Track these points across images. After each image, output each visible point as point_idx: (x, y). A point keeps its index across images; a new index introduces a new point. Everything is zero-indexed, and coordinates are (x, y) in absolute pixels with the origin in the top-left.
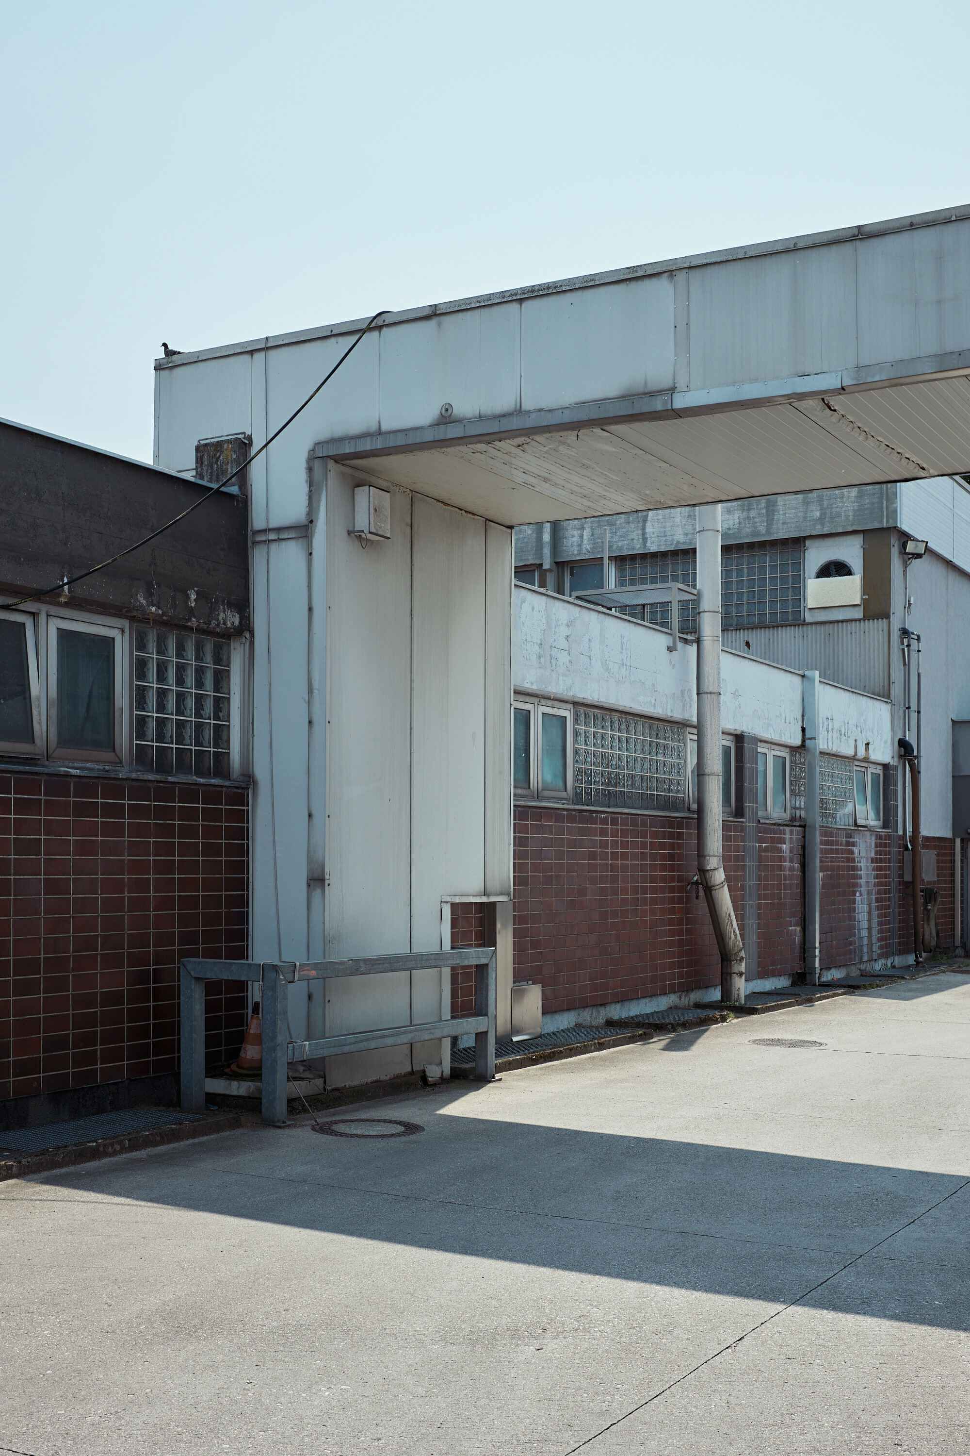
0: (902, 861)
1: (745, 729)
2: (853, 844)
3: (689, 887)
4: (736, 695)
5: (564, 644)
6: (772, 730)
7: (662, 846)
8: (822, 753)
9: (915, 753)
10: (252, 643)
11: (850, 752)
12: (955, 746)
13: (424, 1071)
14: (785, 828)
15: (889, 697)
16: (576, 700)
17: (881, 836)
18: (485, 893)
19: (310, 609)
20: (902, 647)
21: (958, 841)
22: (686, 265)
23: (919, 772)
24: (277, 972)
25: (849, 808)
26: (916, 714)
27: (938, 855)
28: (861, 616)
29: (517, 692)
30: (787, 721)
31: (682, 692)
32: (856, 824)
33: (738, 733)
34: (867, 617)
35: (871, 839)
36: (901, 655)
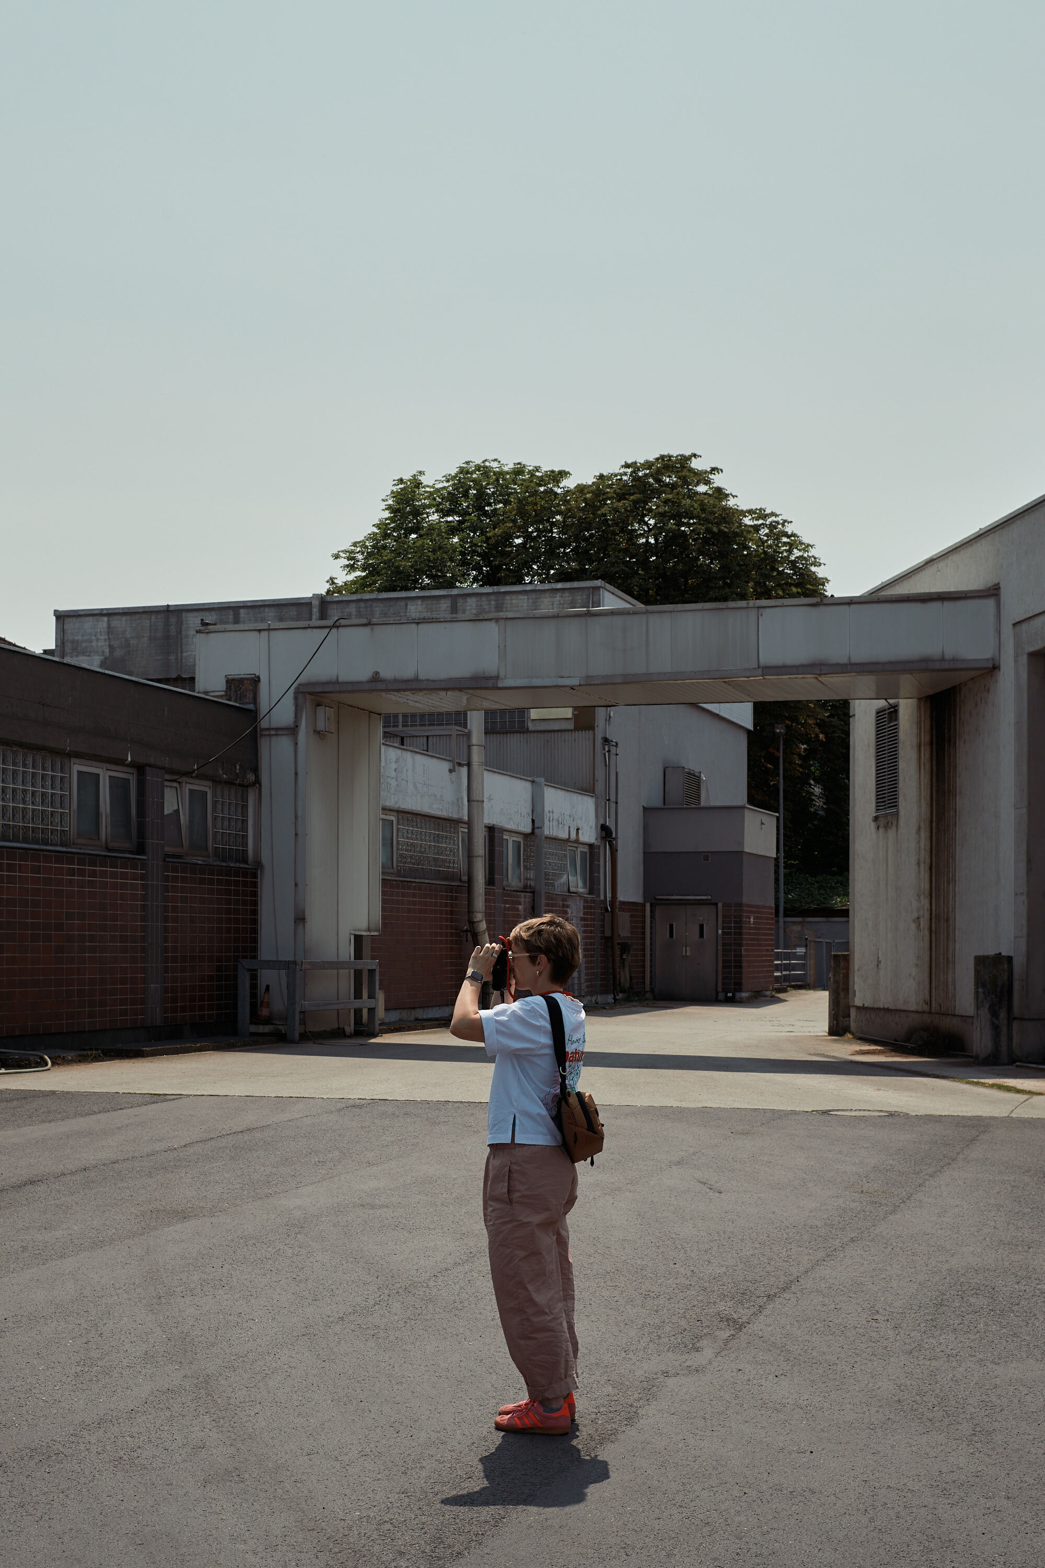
0: (603, 920)
1: (495, 823)
2: (568, 906)
3: (461, 934)
4: (490, 799)
5: (393, 774)
6: (512, 823)
7: (446, 905)
8: (546, 838)
9: (614, 836)
10: (260, 790)
11: (565, 836)
12: (645, 828)
13: (344, 1029)
14: (521, 893)
15: (593, 792)
16: (400, 809)
17: (588, 900)
18: (369, 930)
19: (296, 774)
20: (604, 752)
21: (648, 906)
22: (504, 617)
23: (617, 850)
24: (296, 964)
25: (564, 879)
26: (615, 804)
27: (631, 916)
28: (572, 727)
29: (384, 809)
30: (522, 816)
31: (458, 800)
32: (569, 891)
33: (491, 825)
34: (577, 729)
35: (580, 902)
36: (603, 758)
